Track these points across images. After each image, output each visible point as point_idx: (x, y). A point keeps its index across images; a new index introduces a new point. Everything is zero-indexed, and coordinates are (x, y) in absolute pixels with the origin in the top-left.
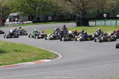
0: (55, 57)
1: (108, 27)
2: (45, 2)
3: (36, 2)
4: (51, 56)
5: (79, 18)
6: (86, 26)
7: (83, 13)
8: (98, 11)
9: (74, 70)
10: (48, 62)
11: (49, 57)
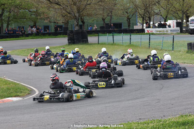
0: (29, 94)
1: (118, 45)
2: (18, 5)
3: (4, 5)
4: (21, 92)
5: (72, 32)
6: (83, 44)
7: (78, 23)
8: (104, 20)
9: (53, 113)
10: (17, 102)
11: (18, 94)
